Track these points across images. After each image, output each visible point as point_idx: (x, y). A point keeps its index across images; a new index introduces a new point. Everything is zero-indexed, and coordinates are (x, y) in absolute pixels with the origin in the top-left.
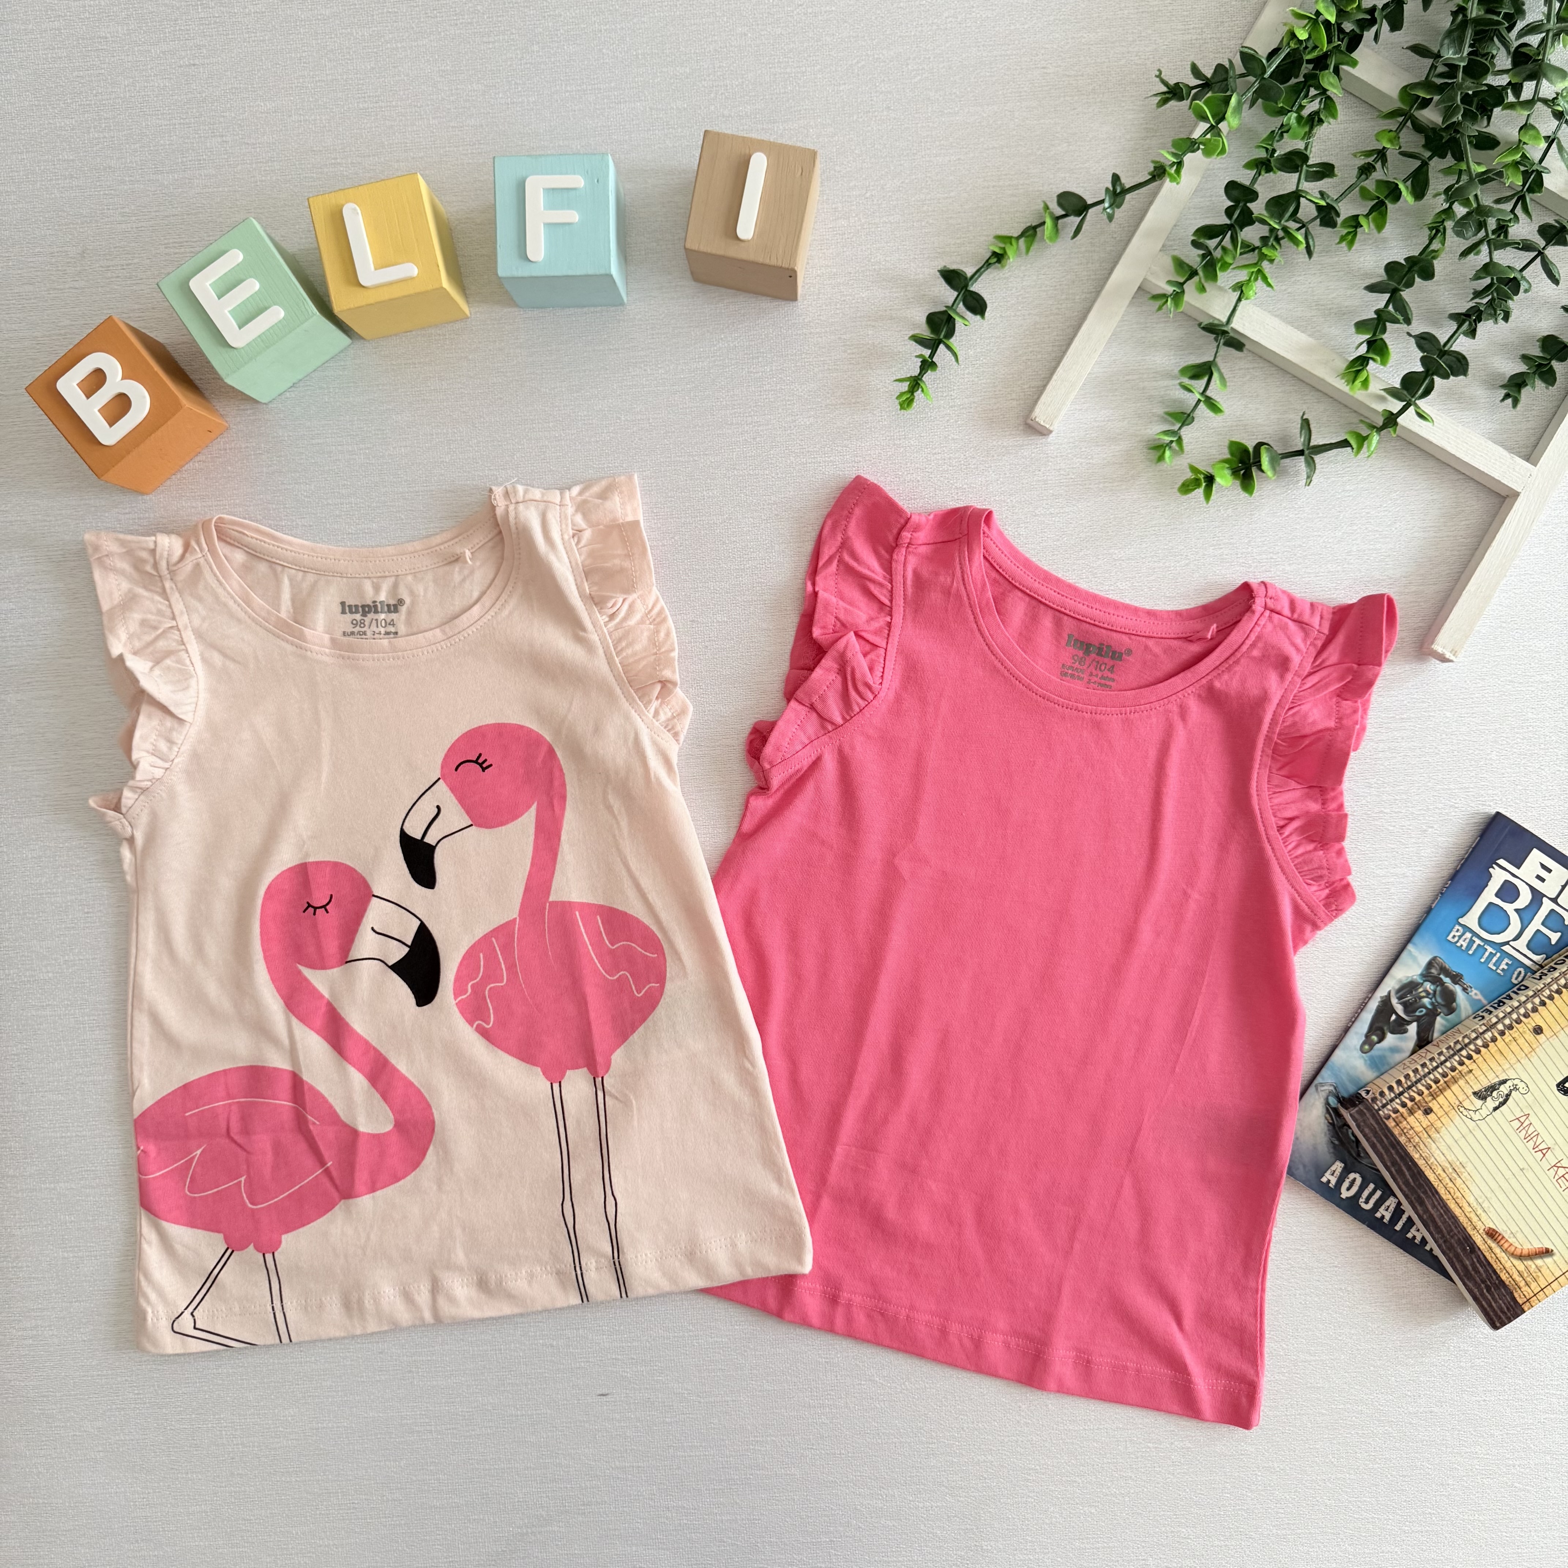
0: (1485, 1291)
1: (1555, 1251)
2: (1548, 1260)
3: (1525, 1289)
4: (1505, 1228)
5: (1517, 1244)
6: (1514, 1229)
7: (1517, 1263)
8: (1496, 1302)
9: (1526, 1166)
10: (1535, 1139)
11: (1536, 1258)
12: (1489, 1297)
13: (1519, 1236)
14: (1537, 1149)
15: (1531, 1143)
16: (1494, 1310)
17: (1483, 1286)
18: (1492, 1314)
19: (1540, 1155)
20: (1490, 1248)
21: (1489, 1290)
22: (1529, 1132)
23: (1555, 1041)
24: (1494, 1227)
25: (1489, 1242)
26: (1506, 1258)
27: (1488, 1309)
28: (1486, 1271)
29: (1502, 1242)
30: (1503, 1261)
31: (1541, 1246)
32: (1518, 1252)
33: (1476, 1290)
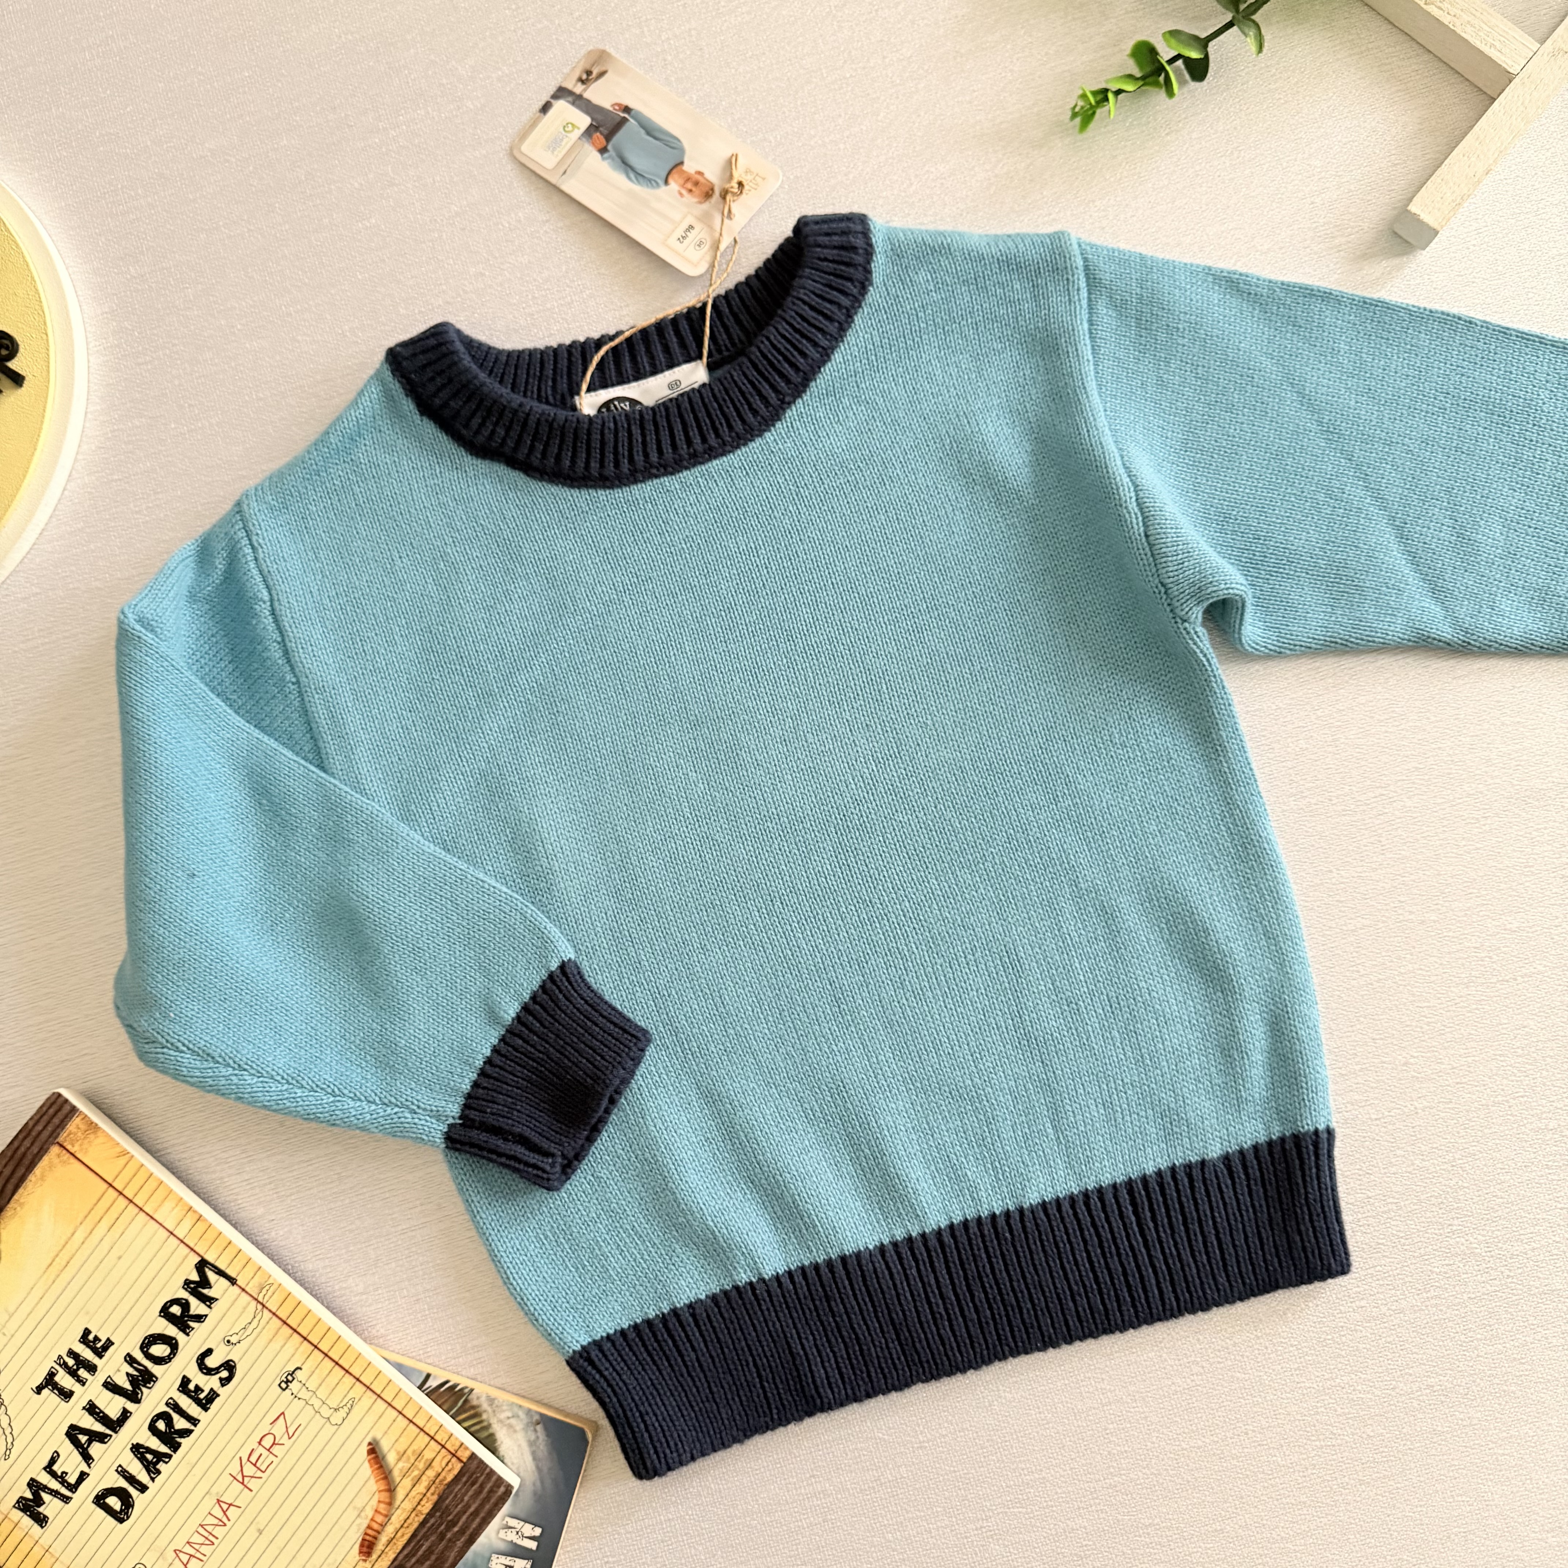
0: (456, 1529)
1: (368, 1440)
2: (385, 1445)
3: (437, 1466)
4: (354, 1527)
5: (374, 1502)
6: (352, 1514)
7: (400, 1493)
8: (468, 1506)
9: (253, 1529)
10: (209, 1528)
11: (387, 1465)
12: (464, 1518)
13: (359, 1503)
14: (225, 1520)
15: (219, 1531)
16: (482, 1505)
17: (449, 1535)
18: (487, 1507)
19: (231, 1512)
20: (390, 1542)
21: (454, 1523)
22: (201, 1540)
23: (56, 1549)
24: (357, 1546)
25: (380, 1546)
26: (399, 1512)
27: (482, 1515)
28: (426, 1537)
29: (376, 1526)
30: (404, 1516)
31: (367, 1464)
32: (385, 1496)
33: (459, 1544)
